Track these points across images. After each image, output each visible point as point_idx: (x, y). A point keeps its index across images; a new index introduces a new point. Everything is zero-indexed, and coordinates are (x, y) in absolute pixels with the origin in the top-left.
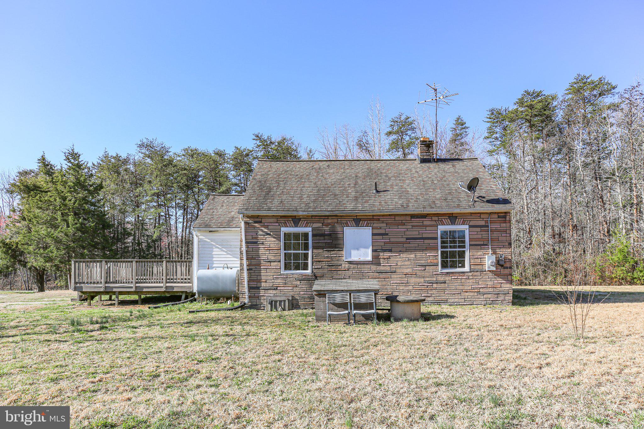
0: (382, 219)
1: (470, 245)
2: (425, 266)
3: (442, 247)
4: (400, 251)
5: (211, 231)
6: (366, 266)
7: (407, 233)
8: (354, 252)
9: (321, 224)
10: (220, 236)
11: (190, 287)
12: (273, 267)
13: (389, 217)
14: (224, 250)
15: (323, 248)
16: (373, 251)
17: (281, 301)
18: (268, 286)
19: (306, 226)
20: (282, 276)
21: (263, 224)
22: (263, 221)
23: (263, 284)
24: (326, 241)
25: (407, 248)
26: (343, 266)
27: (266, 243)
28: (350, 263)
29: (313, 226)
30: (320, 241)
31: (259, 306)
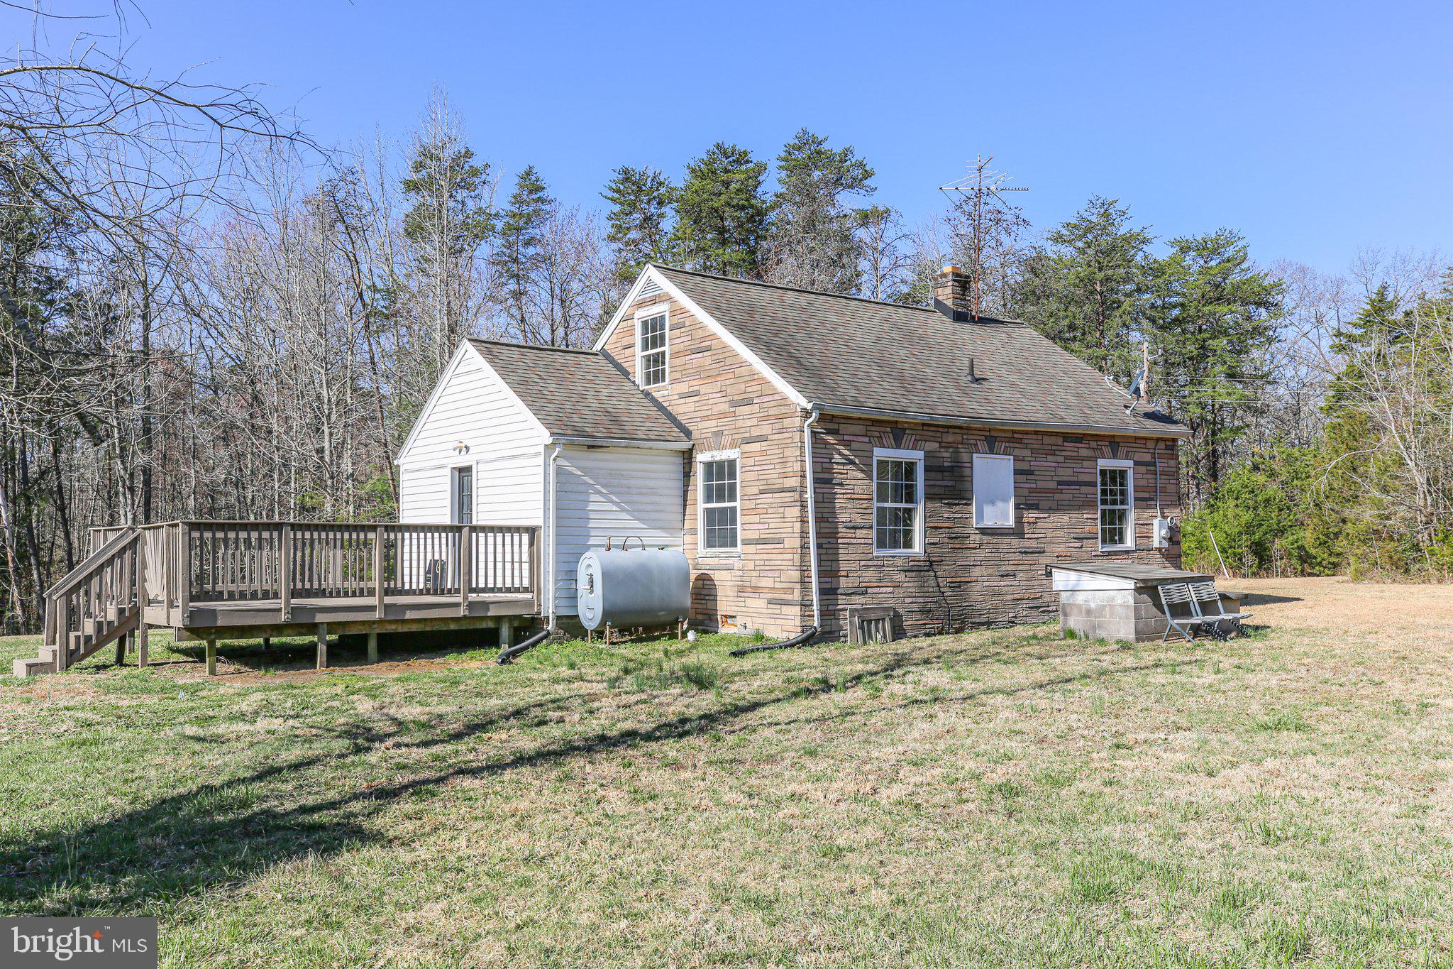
0: (1026, 441)
1: (1136, 499)
2: (1082, 539)
3: (1104, 502)
4: (1050, 509)
5: (593, 447)
6: (1006, 539)
7: (1060, 471)
8: (988, 510)
9: (937, 445)
10: (603, 460)
11: (529, 603)
12: (859, 541)
13: (1035, 437)
14: (614, 498)
15: (942, 499)
16: (1017, 507)
17: (877, 621)
18: (850, 585)
19: (914, 448)
20: (875, 563)
21: (840, 437)
22: (843, 428)
23: (843, 581)
24: (945, 483)
25: (1060, 503)
26: (972, 537)
27: (848, 482)
28: (984, 531)
29: (926, 449)
30: (938, 483)
31: (837, 634)
